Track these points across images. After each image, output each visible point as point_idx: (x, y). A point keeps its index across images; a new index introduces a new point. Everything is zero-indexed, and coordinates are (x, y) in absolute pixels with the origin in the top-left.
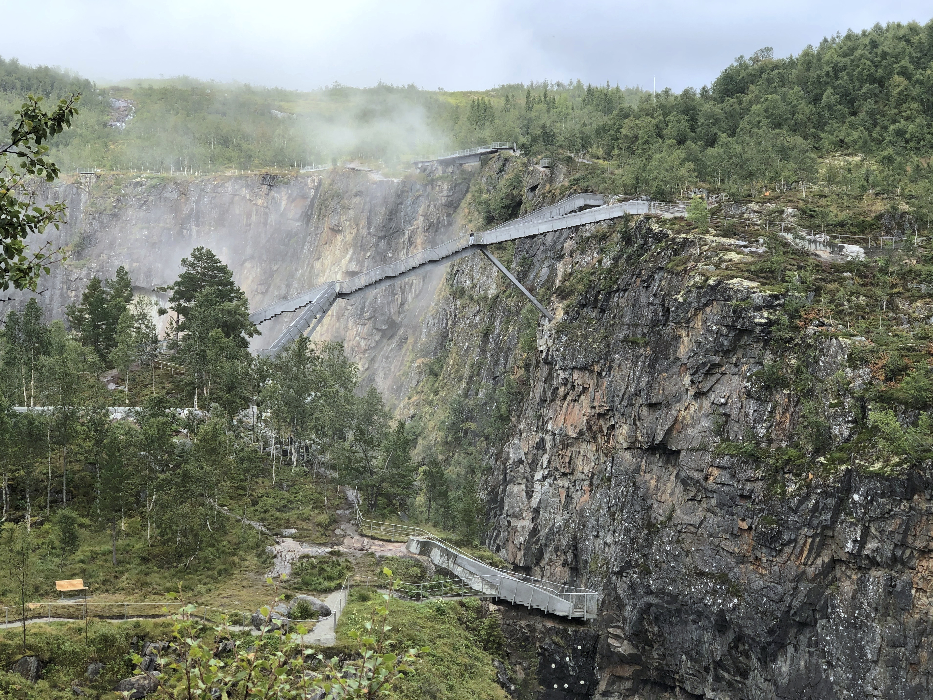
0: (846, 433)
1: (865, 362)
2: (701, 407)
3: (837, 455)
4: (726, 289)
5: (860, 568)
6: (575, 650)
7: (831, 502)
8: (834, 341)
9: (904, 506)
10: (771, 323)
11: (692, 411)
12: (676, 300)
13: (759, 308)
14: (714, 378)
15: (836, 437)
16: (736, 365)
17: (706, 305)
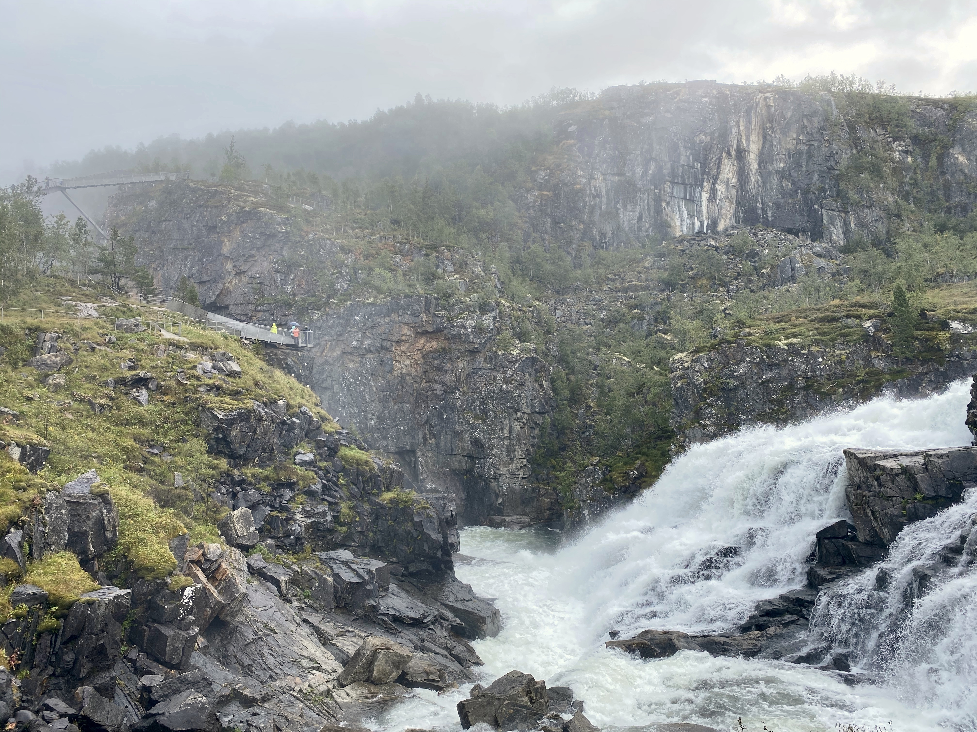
0: (346, 286)
1: (350, 251)
2: (240, 281)
3: (342, 298)
4: (258, 212)
5: (360, 355)
6: (303, 366)
7: (342, 322)
8: (328, 242)
9: (387, 320)
10: (287, 233)
11: (233, 283)
12: (221, 220)
13: (279, 224)
14: (250, 264)
15: (339, 290)
16: (264, 256)
17: (243, 222)
